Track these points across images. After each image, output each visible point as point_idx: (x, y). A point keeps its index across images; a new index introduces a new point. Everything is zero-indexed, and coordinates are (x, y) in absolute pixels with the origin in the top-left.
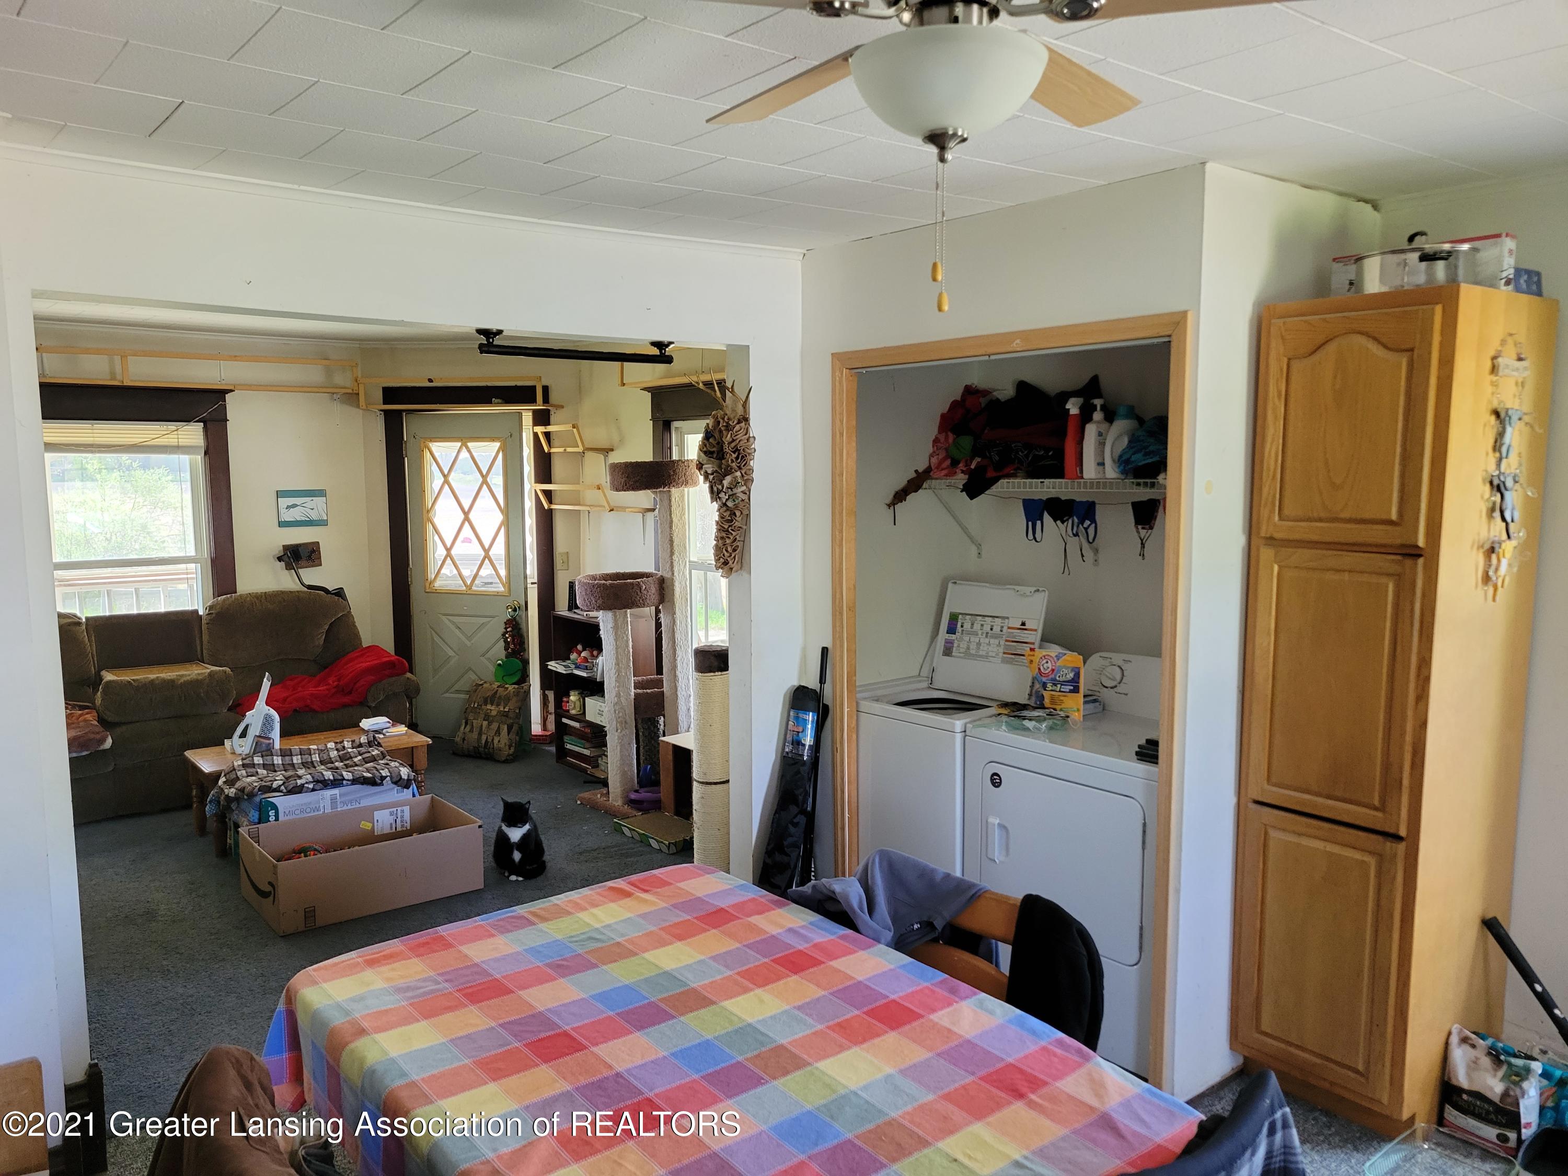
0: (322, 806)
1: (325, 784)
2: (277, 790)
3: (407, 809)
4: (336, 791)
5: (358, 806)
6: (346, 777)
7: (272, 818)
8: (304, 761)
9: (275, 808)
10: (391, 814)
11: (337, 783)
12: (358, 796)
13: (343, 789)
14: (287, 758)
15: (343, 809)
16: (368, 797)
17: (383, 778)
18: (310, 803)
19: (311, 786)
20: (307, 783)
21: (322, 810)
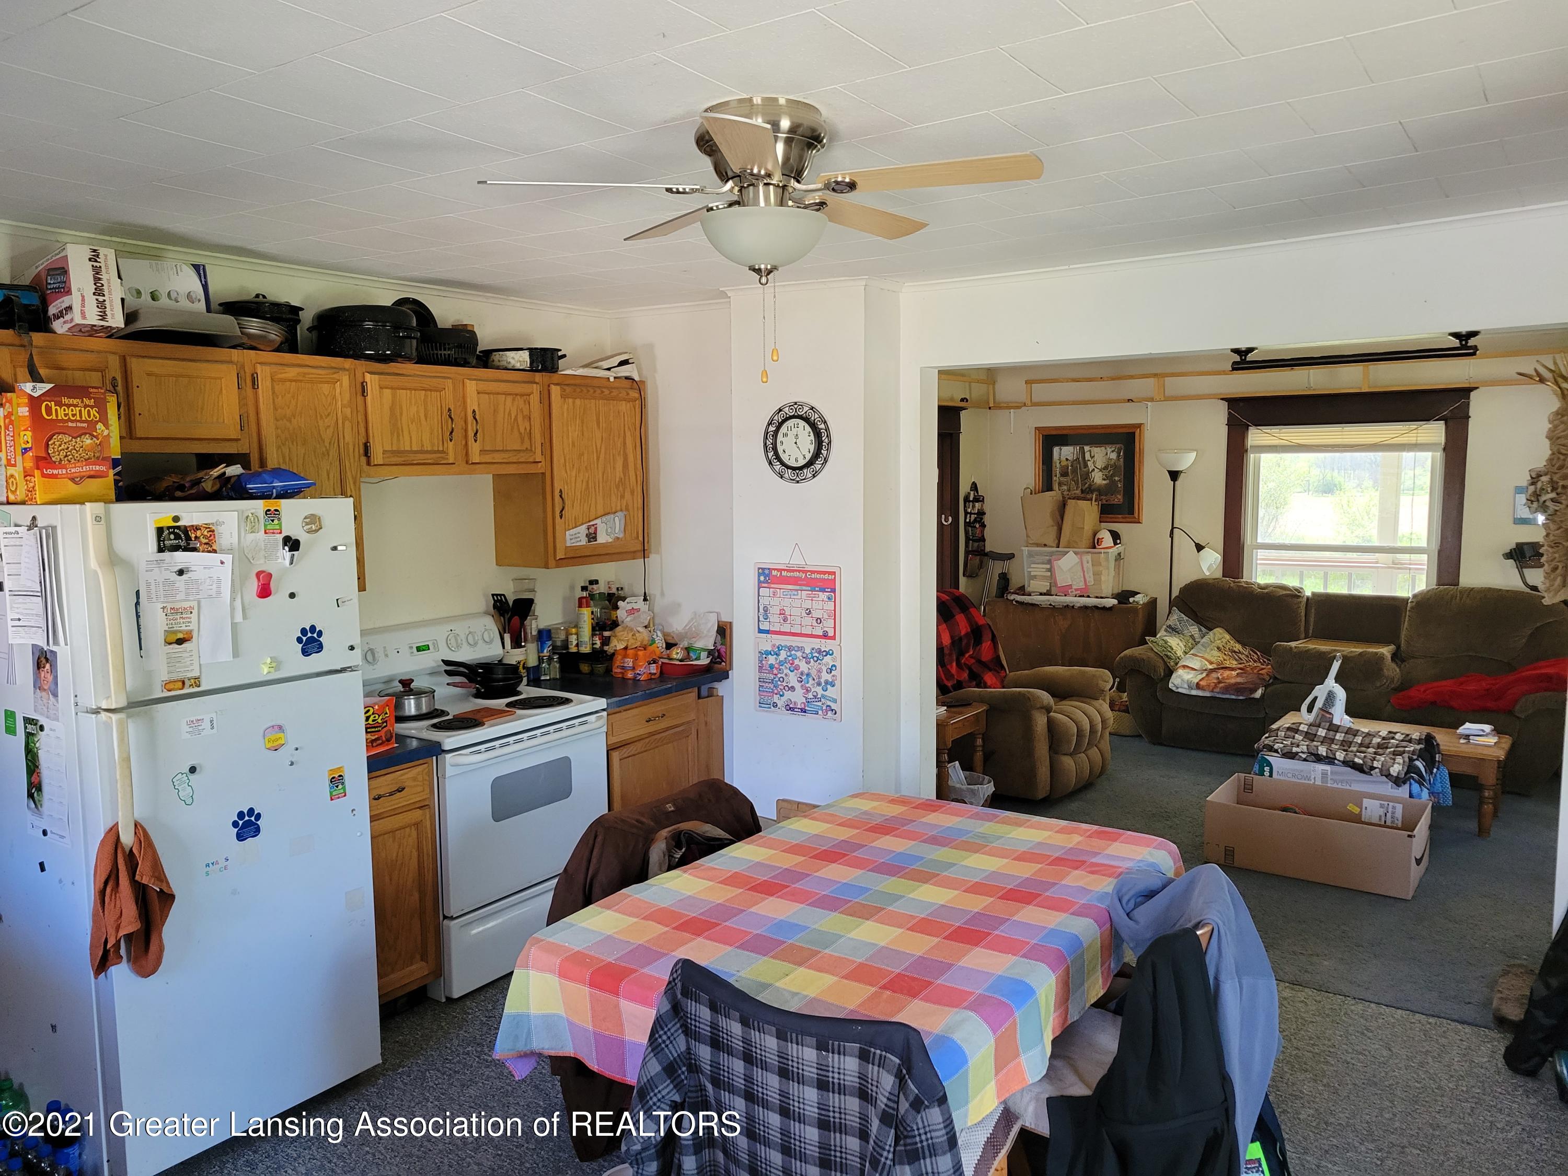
0: (1313, 777)
1: (1318, 759)
2: (1276, 751)
3: (1399, 808)
4: (1328, 768)
5: (1348, 787)
6: (1338, 757)
7: (1267, 774)
8: (1345, 739)
9: (1269, 764)
10: (1382, 806)
11: (1329, 760)
12: (1349, 778)
13: (1335, 768)
14: (1331, 733)
15: (1334, 786)
16: (1358, 783)
17: (1372, 768)
18: (1302, 771)
19: (1304, 756)
20: (1302, 752)
21: (1313, 781)
